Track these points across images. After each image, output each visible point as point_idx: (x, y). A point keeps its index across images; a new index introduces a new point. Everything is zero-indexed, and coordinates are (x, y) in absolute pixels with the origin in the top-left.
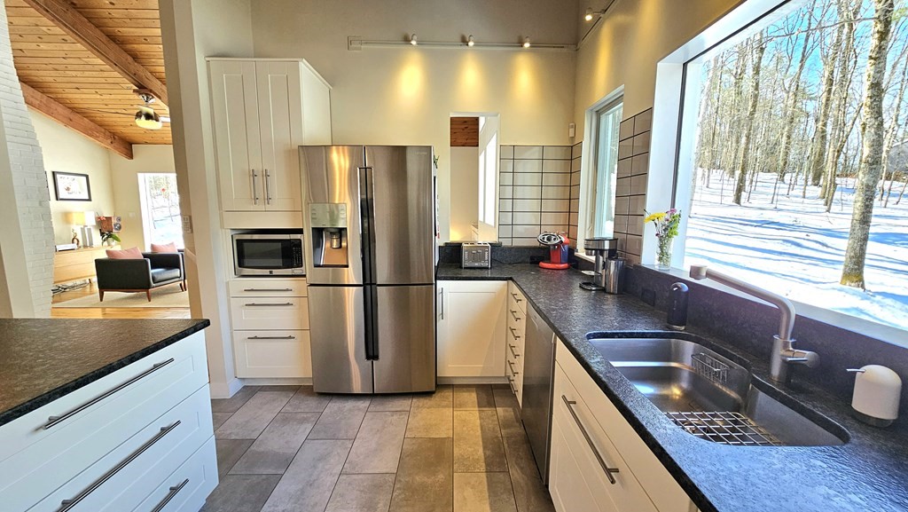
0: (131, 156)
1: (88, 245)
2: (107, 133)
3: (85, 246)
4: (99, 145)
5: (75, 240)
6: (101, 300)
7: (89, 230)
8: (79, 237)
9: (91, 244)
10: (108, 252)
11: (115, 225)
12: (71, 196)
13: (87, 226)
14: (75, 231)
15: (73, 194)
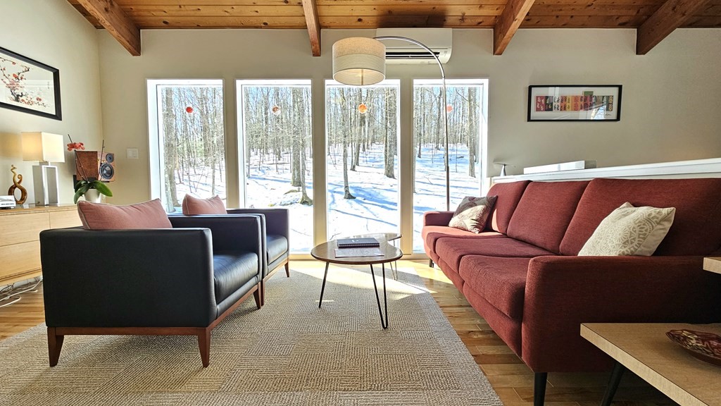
0: (136, 49)
1: (46, 202)
3: (39, 204)
5: (18, 192)
7: (51, 172)
8: (28, 184)
9: (53, 202)
11: (103, 167)
12: (17, 99)
13: (46, 163)
14: (17, 172)
15: (24, 98)
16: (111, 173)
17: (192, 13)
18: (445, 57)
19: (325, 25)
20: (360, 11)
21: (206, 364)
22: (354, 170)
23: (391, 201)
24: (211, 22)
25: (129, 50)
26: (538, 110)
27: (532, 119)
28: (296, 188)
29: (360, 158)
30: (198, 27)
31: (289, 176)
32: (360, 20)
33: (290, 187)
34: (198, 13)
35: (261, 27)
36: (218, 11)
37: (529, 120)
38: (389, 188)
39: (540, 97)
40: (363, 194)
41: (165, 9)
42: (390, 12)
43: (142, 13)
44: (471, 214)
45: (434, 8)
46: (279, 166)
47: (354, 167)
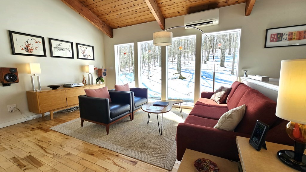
0: (111, 36)
2: (101, 21)
4: (97, 28)
5: (84, 81)
6: (82, 126)
7: (92, 75)
8: (87, 79)
10: (86, 91)
11: (104, 73)
12: (84, 57)
13: (90, 73)
14: (84, 76)
15: (86, 56)
16: (106, 74)
17: (124, 22)
18: (216, 22)
19: (166, 17)
20: (178, 10)
21: (108, 134)
22: (206, 63)
23: (219, 78)
24: (130, 23)
25: (110, 37)
26: (271, 41)
27: (266, 46)
28: (178, 72)
29: (209, 57)
30: (127, 26)
31: (176, 67)
32: (179, 13)
33: (176, 71)
34: (126, 22)
35: (145, 22)
36: (131, 20)
37: (265, 47)
38: (220, 72)
39: (274, 34)
40: (206, 75)
41: (117, 23)
42: (190, 7)
43: (112, 25)
44: (219, 95)
45: (210, 1)
46: (174, 62)
47: (206, 62)
